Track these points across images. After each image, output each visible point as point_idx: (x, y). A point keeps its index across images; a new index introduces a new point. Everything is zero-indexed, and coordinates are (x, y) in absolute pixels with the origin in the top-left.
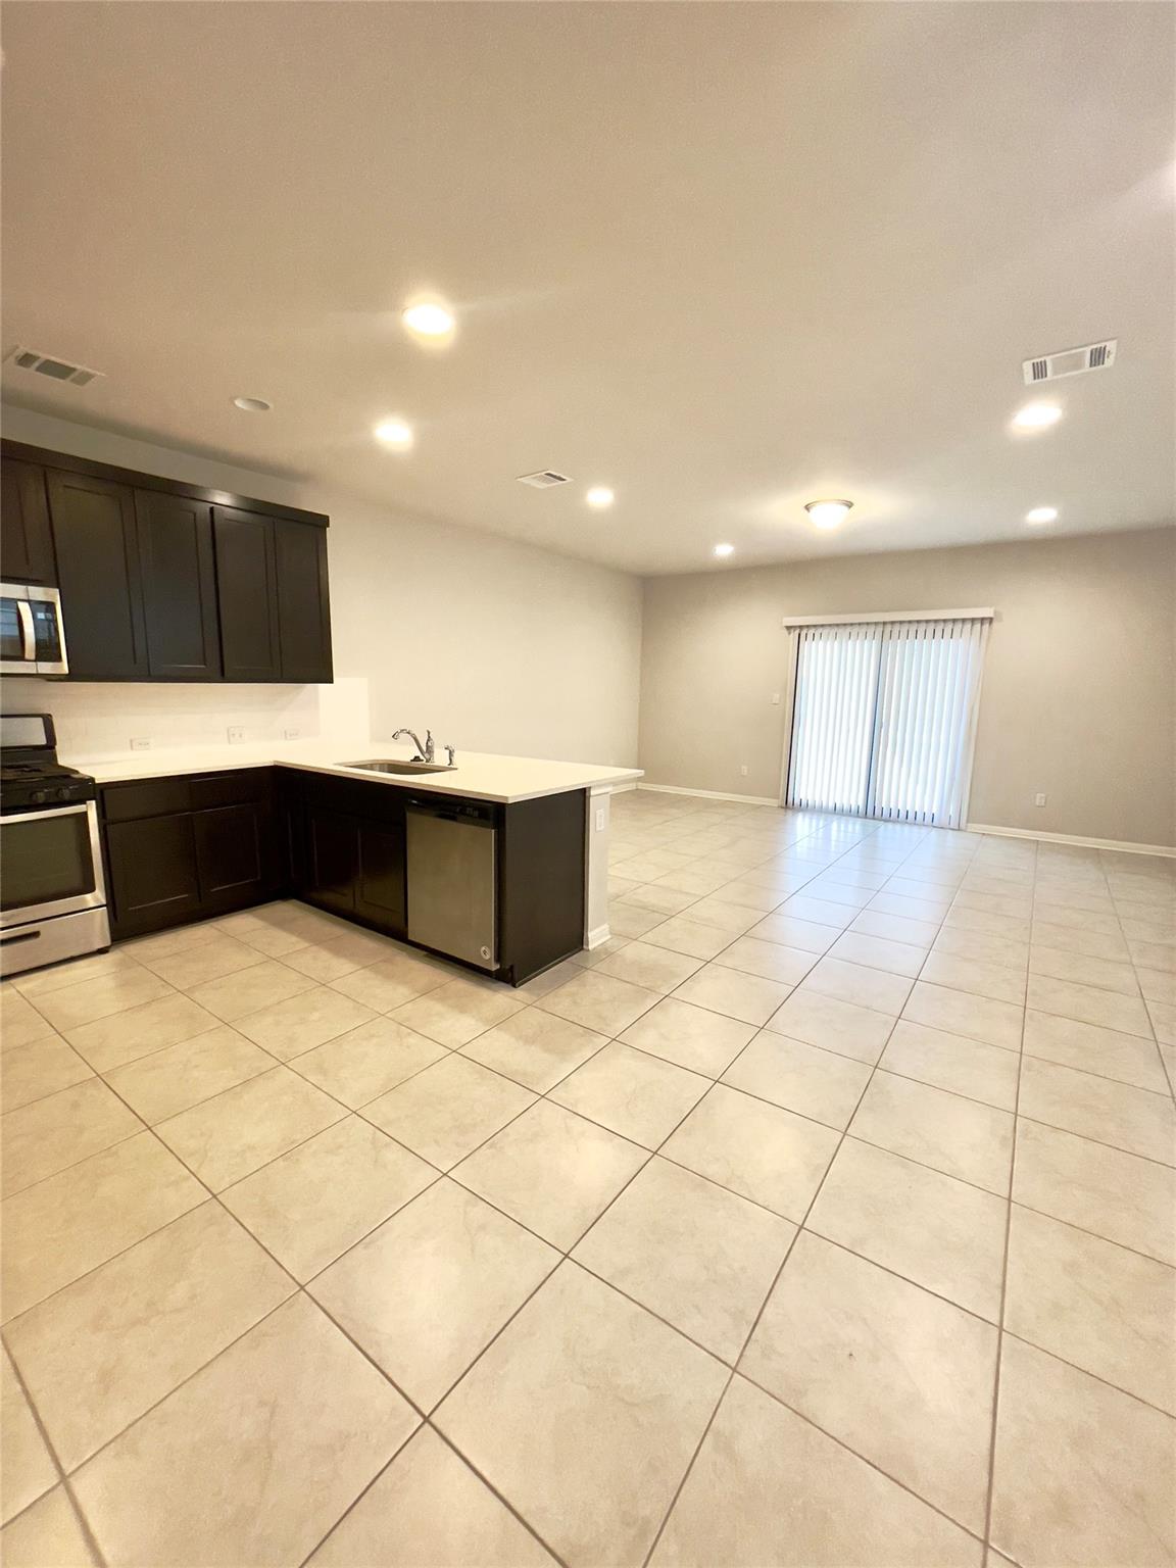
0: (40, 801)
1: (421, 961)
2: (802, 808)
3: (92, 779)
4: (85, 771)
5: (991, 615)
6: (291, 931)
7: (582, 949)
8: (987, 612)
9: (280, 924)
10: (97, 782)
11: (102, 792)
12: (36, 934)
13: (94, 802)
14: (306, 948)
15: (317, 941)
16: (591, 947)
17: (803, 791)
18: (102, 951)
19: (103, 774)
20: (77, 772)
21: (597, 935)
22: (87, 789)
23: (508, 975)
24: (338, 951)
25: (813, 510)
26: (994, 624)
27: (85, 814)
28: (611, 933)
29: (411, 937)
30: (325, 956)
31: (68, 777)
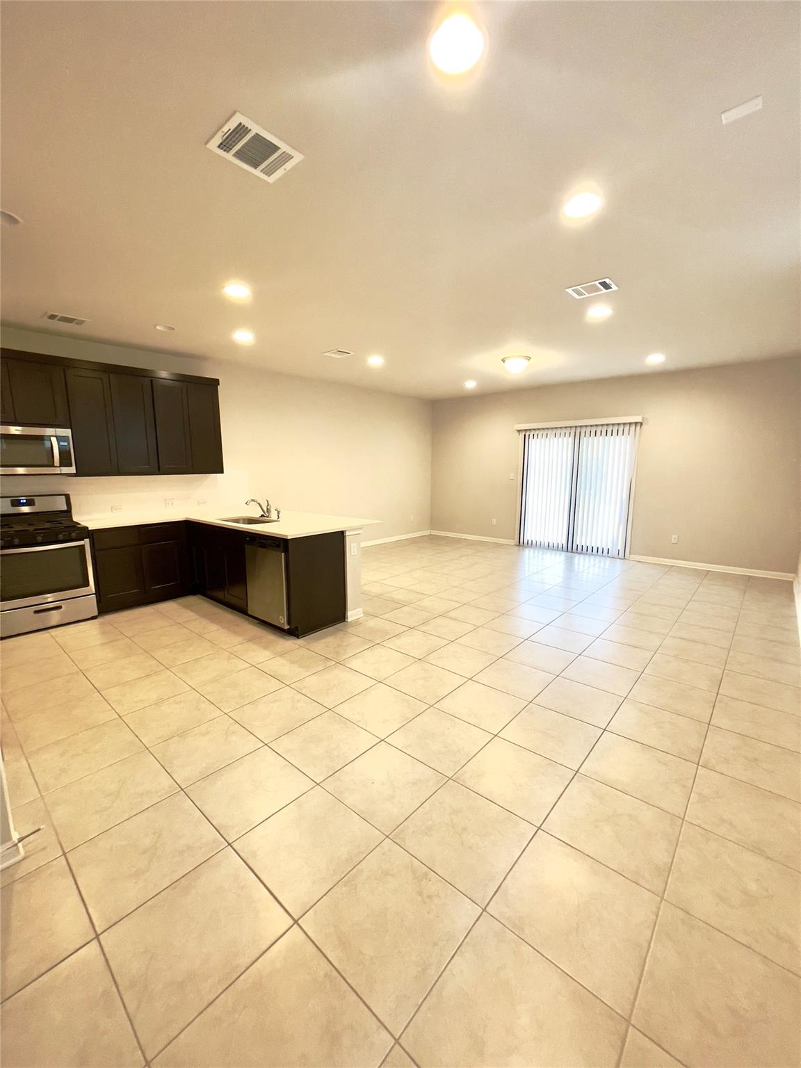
0: (61, 539)
1: (255, 626)
2: (529, 545)
3: (87, 528)
4: (84, 524)
5: (641, 421)
6: (192, 610)
7: (345, 621)
8: (638, 419)
9: (187, 607)
10: (90, 529)
11: (92, 535)
12: (59, 607)
13: (88, 540)
14: (197, 619)
15: (205, 616)
16: (349, 620)
17: (530, 534)
18: (93, 618)
19: (92, 526)
20: (79, 524)
21: (352, 614)
22: (84, 532)
23: (294, 631)
24: (212, 619)
25: (507, 362)
26: (644, 427)
27: (83, 546)
28: (364, 613)
29: (249, 613)
30: (204, 622)
31: (75, 526)
